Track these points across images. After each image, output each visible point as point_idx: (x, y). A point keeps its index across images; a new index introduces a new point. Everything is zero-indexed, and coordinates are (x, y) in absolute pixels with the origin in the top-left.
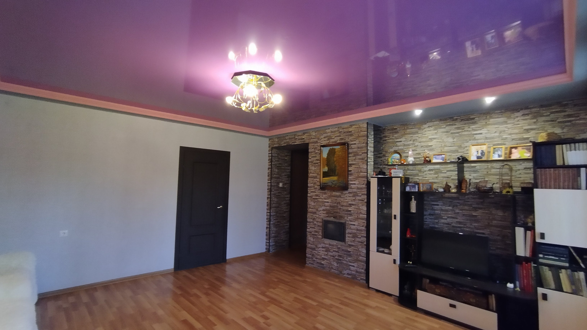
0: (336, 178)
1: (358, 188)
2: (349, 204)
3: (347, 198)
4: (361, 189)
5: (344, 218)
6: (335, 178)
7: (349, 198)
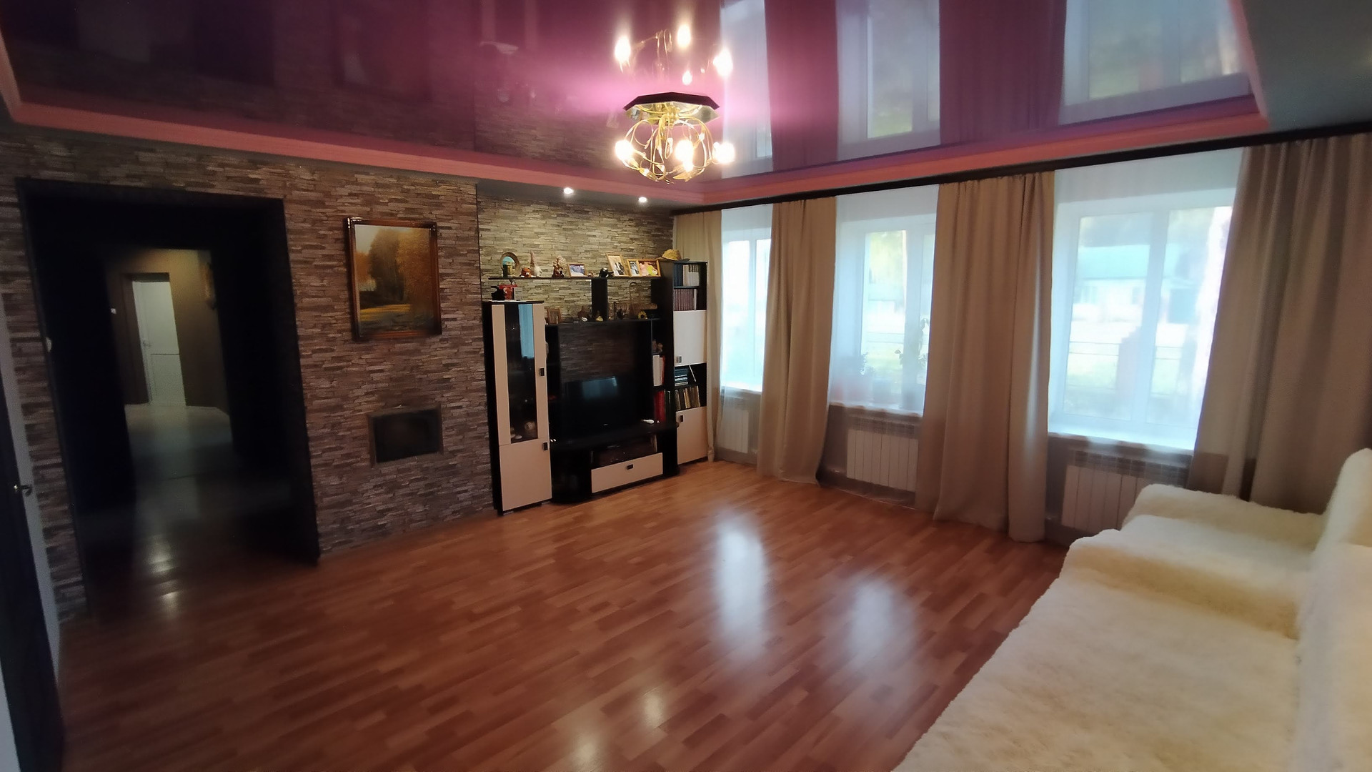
0: (407, 308)
1: (463, 328)
2: (444, 365)
3: (436, 352)
4: (471, 328)
5: (433, 399)
6: (402, 308)
7: (443, 352)
